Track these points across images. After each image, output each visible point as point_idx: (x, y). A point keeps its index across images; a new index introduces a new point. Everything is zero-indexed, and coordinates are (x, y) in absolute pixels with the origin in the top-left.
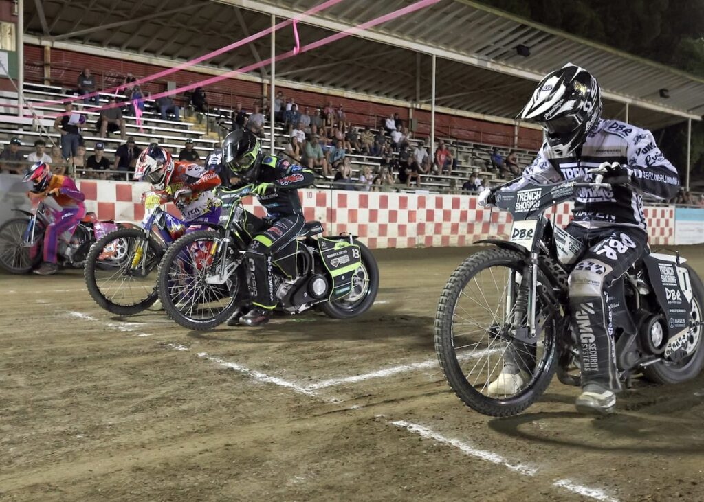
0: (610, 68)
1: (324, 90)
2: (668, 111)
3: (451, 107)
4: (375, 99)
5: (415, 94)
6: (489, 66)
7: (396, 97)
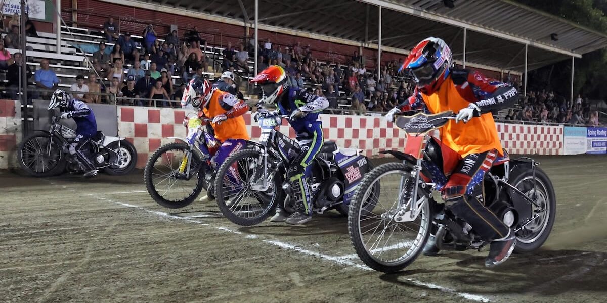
0: (514, 18)
1: (293, 32)
2: (557, 50)
3: (392, 46)
4: (333, 39)
5: (365, 36)
6: (422, 14)
7: (350, 38)
